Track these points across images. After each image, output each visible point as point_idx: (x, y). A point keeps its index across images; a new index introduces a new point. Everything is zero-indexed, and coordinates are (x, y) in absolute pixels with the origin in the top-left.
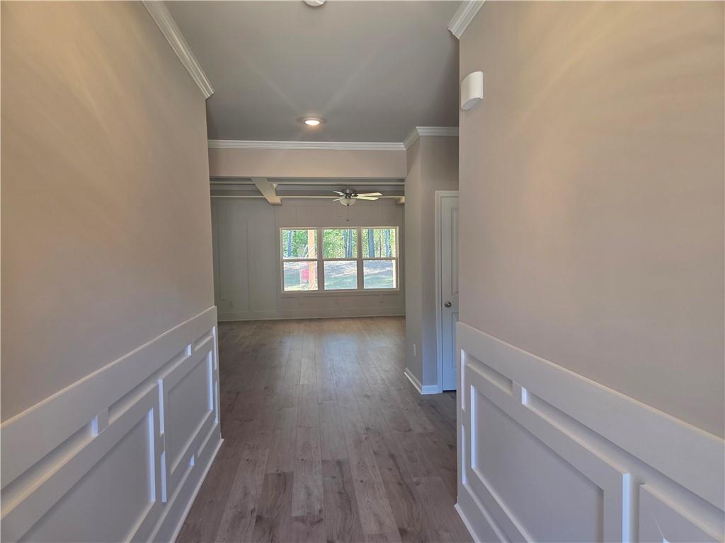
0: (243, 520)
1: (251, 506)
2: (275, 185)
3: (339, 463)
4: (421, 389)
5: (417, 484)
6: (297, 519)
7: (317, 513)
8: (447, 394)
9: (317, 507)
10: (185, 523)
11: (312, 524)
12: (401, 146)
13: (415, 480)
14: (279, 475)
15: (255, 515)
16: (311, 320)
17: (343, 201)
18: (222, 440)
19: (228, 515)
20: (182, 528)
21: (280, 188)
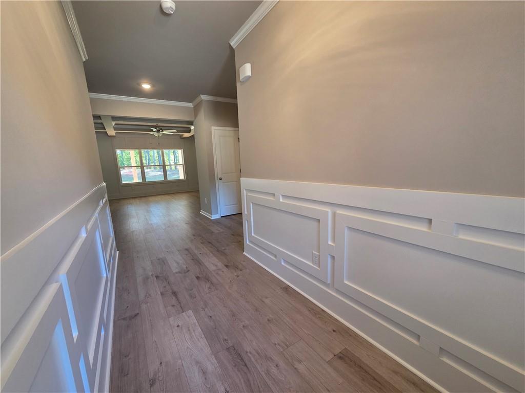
0: (149, 280)
1: (150, 274)
2: (113, 124)
3: (187, 250)
4: (211, 217)
5: (225, 249)
6: (176, 273)
7: (185, 269)
8: (223, 218)
9: (185, 267)
10: (116, 287)
11: (185, 273)
12: (190, 105)
13: (223, 248)
14: (159, 259)
15: (154, 276)
16: (141, 197)
17: (156, 134)
18: (118, 252)
19: (139, 279)
20: (116, 290)
21: (116, 126)
